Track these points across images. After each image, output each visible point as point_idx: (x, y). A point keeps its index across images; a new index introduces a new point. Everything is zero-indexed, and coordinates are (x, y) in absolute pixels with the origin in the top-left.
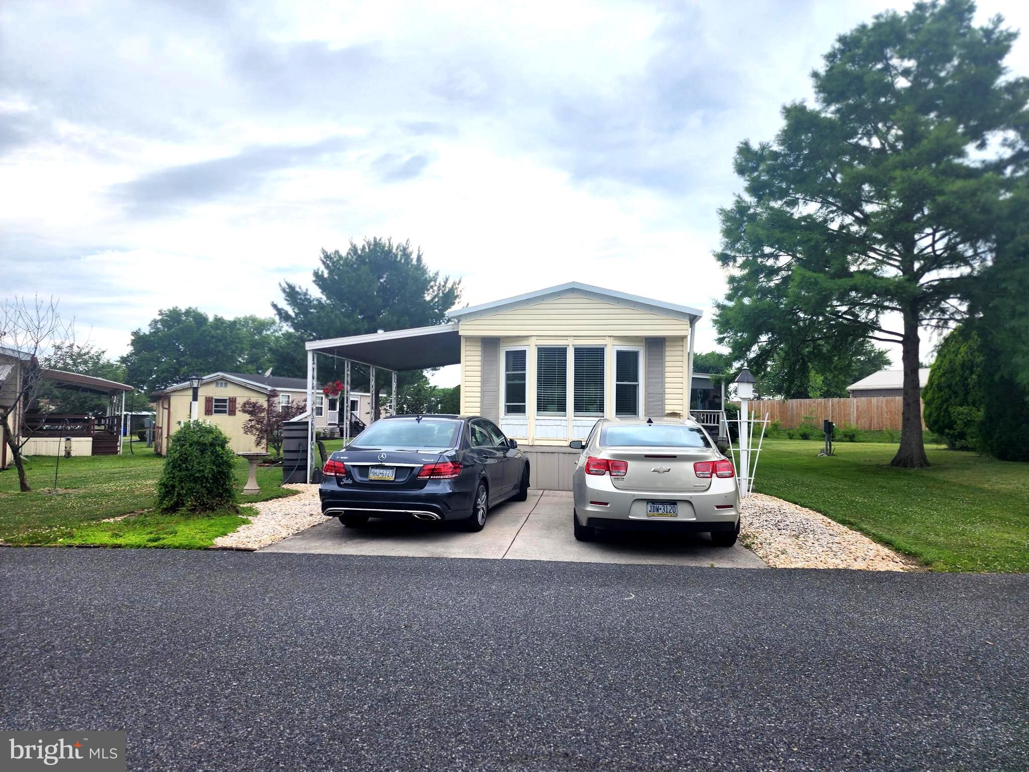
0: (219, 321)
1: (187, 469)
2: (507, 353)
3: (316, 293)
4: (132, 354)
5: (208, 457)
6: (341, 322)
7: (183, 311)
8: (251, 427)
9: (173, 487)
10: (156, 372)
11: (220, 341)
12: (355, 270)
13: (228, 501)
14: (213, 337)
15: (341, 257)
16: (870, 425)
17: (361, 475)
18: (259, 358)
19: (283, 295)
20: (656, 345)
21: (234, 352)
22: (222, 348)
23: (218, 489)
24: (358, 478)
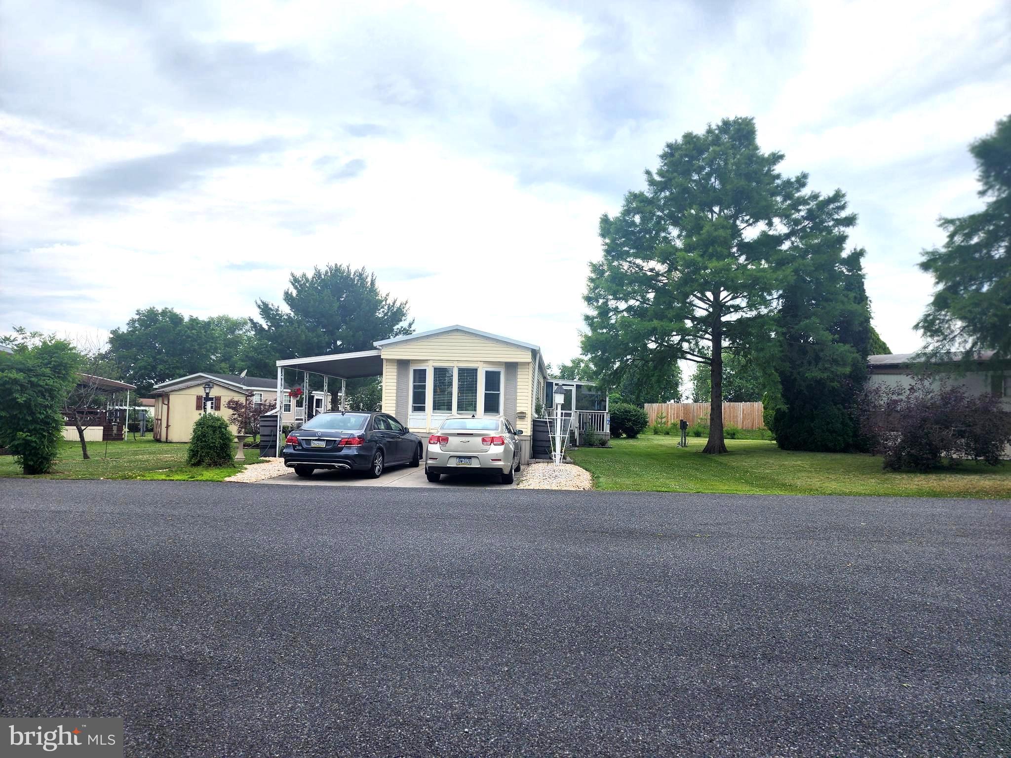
0: (194, 321)
1: (205, 441)
2: (415, 370)
3: (285, 309)
4: (111, 351)
5: (218, 434)
6: (306, 336)
7: (160, 311)
8: (234, 419)
9: (197, 451)
10: (133, 368)
11: (196, 341)
12: (320, 292)
13: (229, 461)
14: (189, 337)
15: (307, 280)
16: (753, 425)
17: (306, 444)
18: (232, 357)
19: (259, 310)
20: (512, 367)
21: (208, 351)
22: (197, 347)
23: (223, 454)
24: (305, 446)
